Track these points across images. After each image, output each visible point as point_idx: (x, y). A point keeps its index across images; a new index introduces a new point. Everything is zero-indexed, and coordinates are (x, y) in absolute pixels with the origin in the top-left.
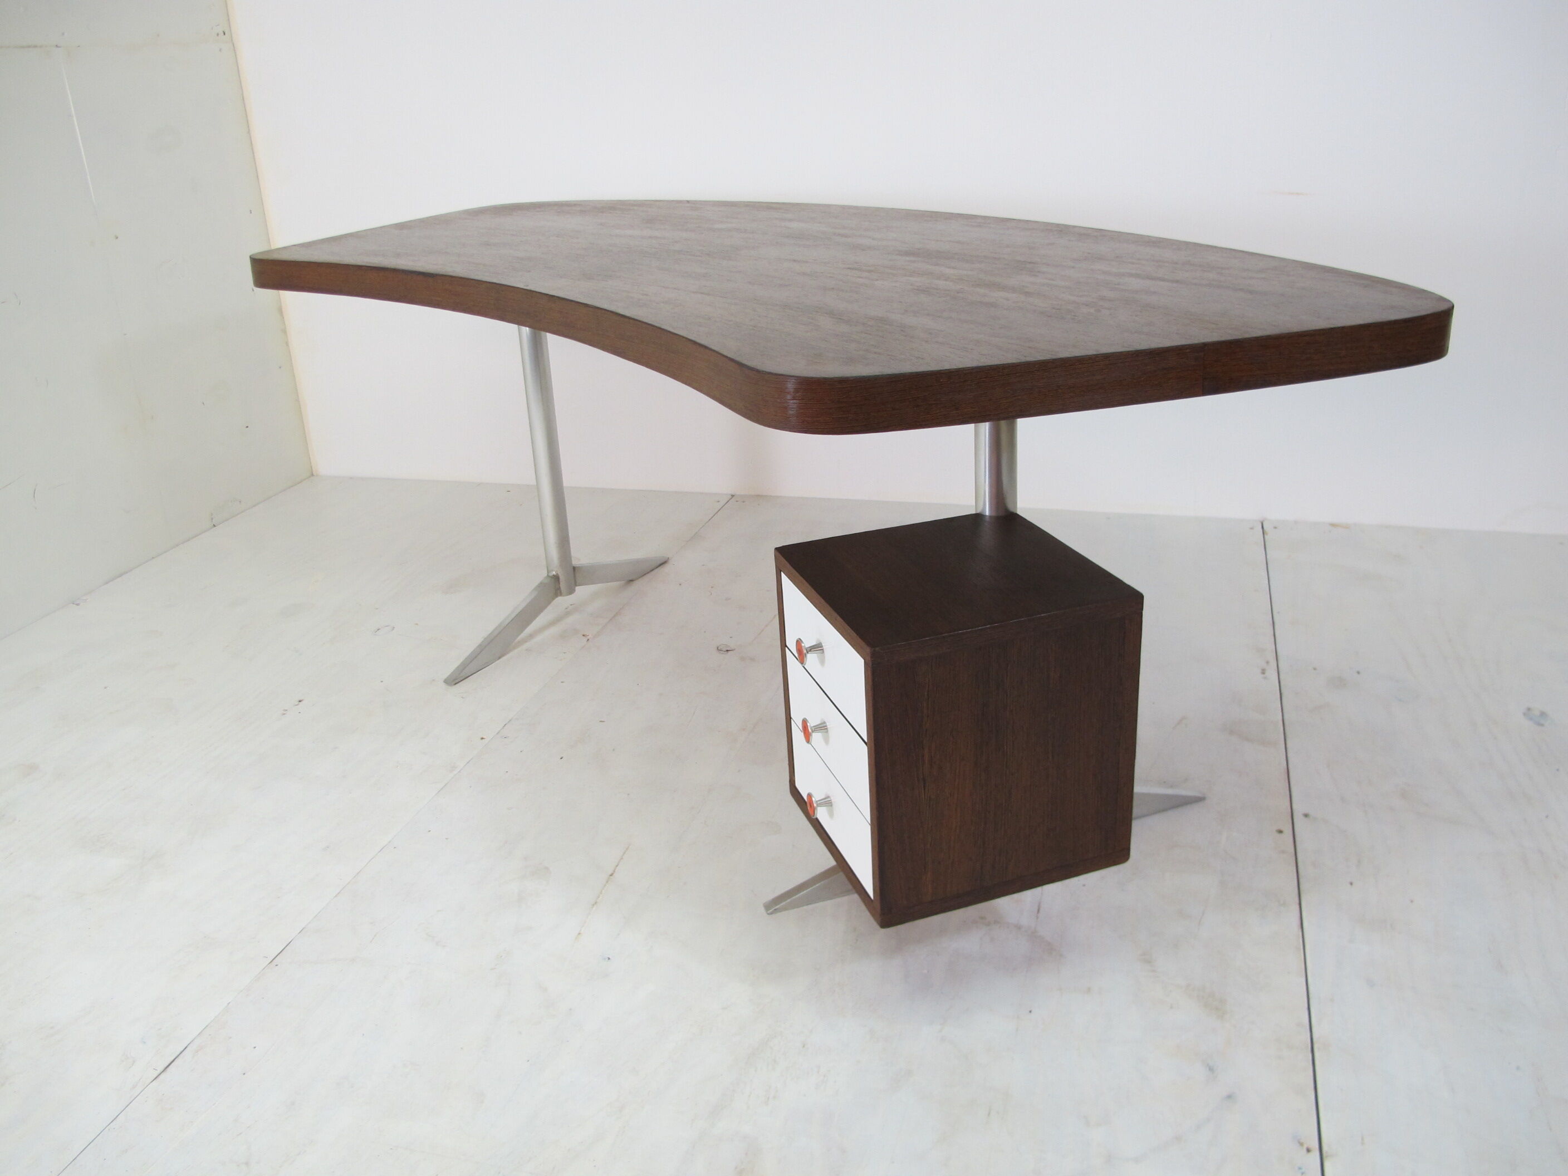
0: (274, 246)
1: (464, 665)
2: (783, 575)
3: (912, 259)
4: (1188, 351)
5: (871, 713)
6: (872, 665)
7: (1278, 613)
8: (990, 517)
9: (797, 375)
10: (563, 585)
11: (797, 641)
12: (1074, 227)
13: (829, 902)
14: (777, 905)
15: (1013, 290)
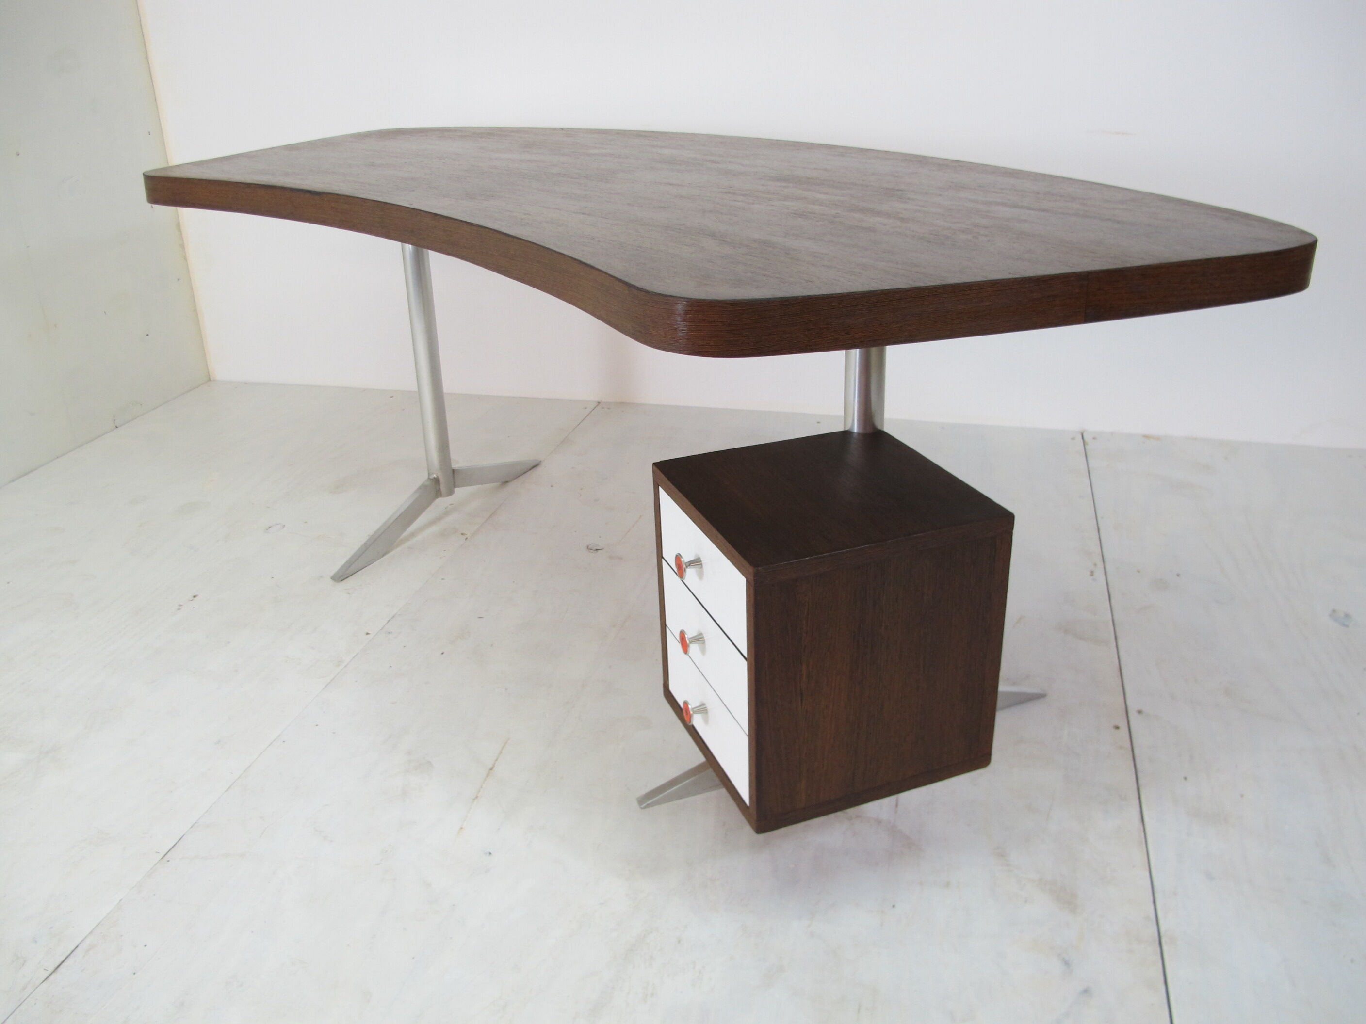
0: (171, 164)
1: (350, 563)
2: (661, 489)
3: (783, 184)
4: (1072, 279)
5: (752, 631)
6: (755, 584)
7: (1102, 518)
8: (858, 434)
9: (686, 296)
10: (443, 487)
11: (677, 556)
12: (932, 158)
13: (698, 797)
14: (649, 800)
15: (888, 215)
